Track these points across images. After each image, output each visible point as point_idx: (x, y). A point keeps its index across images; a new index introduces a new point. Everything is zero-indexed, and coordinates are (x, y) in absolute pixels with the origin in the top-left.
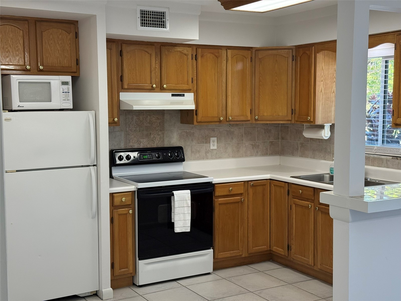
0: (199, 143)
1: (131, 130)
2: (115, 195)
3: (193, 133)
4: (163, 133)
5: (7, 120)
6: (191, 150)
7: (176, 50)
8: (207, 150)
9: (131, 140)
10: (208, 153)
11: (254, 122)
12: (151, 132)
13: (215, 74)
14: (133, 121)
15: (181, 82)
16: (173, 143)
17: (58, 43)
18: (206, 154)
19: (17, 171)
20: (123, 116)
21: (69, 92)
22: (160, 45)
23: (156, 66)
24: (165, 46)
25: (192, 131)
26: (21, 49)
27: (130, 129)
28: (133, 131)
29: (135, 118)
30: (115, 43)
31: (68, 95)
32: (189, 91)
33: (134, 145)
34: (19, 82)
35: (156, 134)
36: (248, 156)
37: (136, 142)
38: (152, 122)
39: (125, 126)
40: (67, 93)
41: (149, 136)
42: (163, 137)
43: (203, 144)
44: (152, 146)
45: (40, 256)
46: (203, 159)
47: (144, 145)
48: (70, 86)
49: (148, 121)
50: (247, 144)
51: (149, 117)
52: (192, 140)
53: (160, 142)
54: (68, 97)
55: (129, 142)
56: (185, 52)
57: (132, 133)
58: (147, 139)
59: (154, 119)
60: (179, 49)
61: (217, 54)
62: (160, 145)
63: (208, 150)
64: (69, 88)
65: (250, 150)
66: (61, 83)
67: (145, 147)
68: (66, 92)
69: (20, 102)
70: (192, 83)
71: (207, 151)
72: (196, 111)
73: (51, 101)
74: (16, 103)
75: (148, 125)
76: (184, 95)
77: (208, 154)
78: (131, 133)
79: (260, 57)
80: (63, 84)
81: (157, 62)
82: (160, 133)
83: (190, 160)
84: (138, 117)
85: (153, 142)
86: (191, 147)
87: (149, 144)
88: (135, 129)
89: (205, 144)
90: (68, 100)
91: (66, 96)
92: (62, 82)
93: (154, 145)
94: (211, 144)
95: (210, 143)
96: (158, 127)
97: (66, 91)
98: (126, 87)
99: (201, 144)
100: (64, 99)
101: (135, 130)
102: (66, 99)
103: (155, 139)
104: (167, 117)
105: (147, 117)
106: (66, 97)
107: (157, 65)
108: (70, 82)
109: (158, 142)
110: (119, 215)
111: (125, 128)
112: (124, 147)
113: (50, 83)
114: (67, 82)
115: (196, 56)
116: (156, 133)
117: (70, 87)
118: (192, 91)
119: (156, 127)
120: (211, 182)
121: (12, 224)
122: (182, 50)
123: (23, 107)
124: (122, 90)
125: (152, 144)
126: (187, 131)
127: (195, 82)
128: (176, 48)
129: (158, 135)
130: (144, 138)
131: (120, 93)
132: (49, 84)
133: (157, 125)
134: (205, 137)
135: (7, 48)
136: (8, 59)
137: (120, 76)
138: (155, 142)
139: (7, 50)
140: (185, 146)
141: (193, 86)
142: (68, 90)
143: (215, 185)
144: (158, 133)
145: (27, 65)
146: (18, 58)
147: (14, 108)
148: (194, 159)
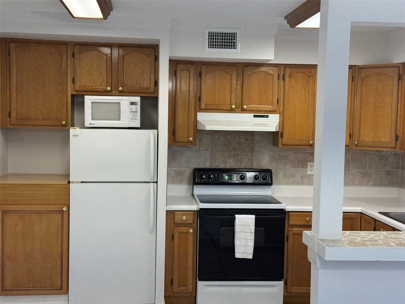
0: (294, 167)
1: (217, 150)
2: (176, 212)
3: (287, 156)
4: (252, 155)
5: (75, 136)
6: (284, 174)
7: (260, 70)
8: (304, 175)
9: (217, 160)
10: (304, 178)
11: (354, 147)
12: (239, 153)
13: (305, 94)
14: (220, 141)
15: (264, 103)
16: (263, 165)
17: (138, 66)
18: (301, 179)
19: (82, 182)
20: (210, 136)
21: (137, 112)
22: (242, 66)
23: (237, 87)
24: (248, 66)
25: (286, 154)
26: (104, 72)
27: (216, 148)
28: (220, 151)
29: (222, 138)
30: (194, 65)
31: (136, 114)
32: (273, 112)
33: (220, 165)
34: (92, 103)
35: (245, 155)
36: (355, 185)
37: (222, 162)
38: (240, 143)
39: (211, 145)
40: (135, 113)
41: (236, 156)
42: (252, 158)
43: (298, 168)
44: (239, 167)
46: (298, 184)
47: (231, 165)
48: (138, 106)
49: (236, 142)
50: (354, 172)
51: (237, 137)
52: (286, 164)
53: (248, 164)
54: (136, 117)
55: (214, 161)
56: (271, 72)
57: (218, 153)
58: (234, 160)
59: (242, 139)
60: (264, 69)
61: (308, 74)
62: (248, 166)
64: (137, 108)
65: (358, 179)
66: (129, 104)
67: (232, 167)
68: (134, 112)
69: (92, 120)
70: (278, 104)
71: (303, 176)
72: (282, 133)
73: (120, 120)
74: (88, 121)
75: (236, 145)
76: (267, 116)
77: (304, 180)
78: (217, 153)
79: (363, 76)
80: (132, 104)
81: (239, 82)
82: (249, 154)
83: (283, 184)
84: (225, 137)
85: (241, 163)
86: (285, 170)
87: (237, 165)
88: (222, 149)
89: (301, 168)
90: (136, 119)
91: (134, 115)
92: (131, 102)
93: (242, 166)
94: (309, 168)
95: (307, 168)
96: (247, 148)
97: (135, 110)
98: (203, 107)
99: (296, 168)
100: (132, 118)
101: (221, 150)
102: (134, 118)
103: (243, 160)
104: (257, 138)
105: (235, 137)
106: (134, 117)
107: (239, 85)
108: (138, 102)
109: (247, 163)
110: (180, 233)
111: (211, 147)
112: (209, 166)
113: (120, 103)
114: (135, 102)
115: (284, 76)
117: (139, 107)
118: (278, 112)
119: (244, 149)
120: (284, 210)
121: (75, 230)
122: (267, 70)
123: (94, 124)
124: (200, 110)
125: (240, 165)
126: (279, 154)
127: (282, 103)
128: (260, 68)
129: (246, 156)
130: (231, 159)
131: (198, 113)
132: (118, 105)
133: (246, 146)
134: (301, 161)
135: (91, 72)
136: (92, 81)
137: (198, 96)
138: (243, 163)
139: (91, 73)
140: (276, 169)
141: (279, 108)
142: (137, 110)
143: (290, 213)
144: (247, 154)
145: (107, 87)
146: (101, 80)
147: (87, 125)
148: (287, 184)
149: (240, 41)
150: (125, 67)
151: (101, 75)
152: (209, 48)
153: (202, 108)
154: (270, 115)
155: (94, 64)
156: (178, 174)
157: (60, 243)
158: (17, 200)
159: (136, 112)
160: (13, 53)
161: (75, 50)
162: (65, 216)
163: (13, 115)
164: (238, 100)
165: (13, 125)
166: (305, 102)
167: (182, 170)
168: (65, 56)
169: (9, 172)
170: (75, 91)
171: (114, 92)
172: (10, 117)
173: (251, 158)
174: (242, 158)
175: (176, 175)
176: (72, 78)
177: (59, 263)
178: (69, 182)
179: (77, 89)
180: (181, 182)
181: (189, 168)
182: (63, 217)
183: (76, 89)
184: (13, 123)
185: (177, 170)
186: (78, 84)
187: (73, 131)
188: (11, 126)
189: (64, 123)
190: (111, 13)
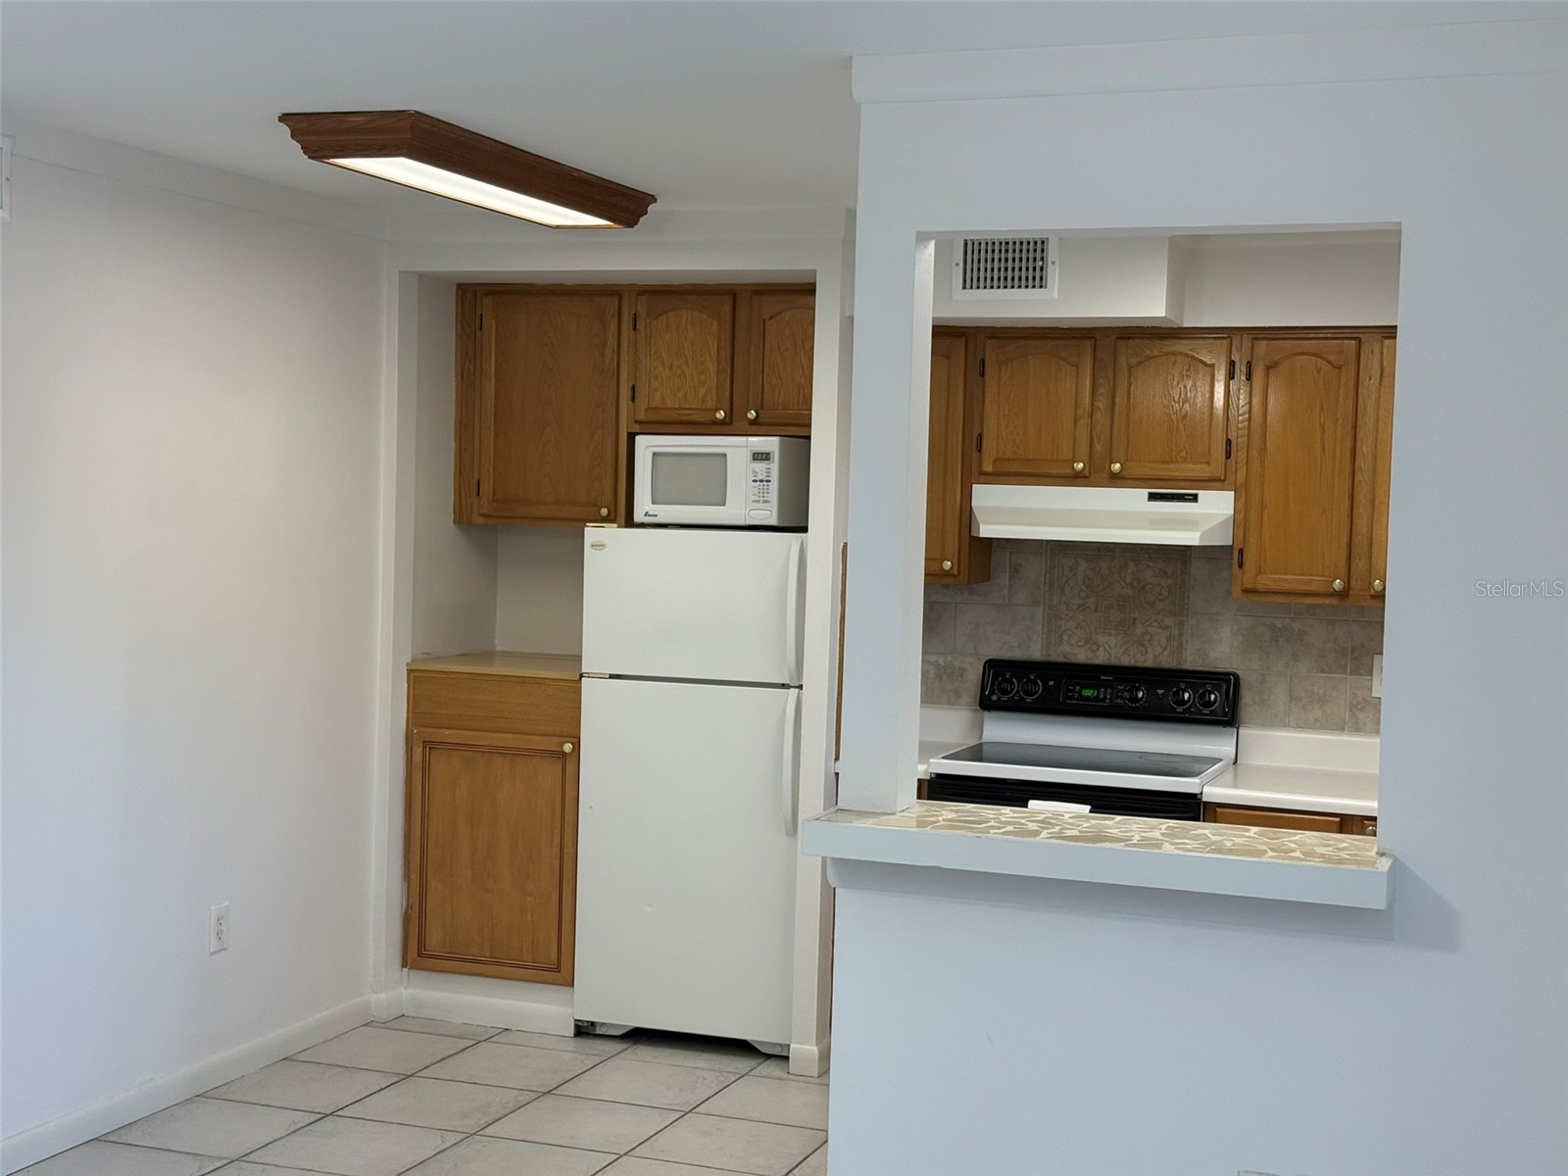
0: (1323, 671)
1: (1066, 604)
3: (1302, 632)
4: (1180, 624)
5: (596, 546)
6: (1290, 691)
8: (1360, 699)
9: (1065, 637)
10: (1361, 710)
12: (1135, 616)
13: (1323, 427)
14: (1075, 574)
15: (1183, 454)
16: (1216, 659)
18: (1351, 711)
19: (612, 677)
20: (1043, 560)
21: (769, 481)
23: (1096, 404)
24: (1129, 338)
25: (1296, 626)
26: (711, 368)
27: (1064, 599)
28: (1075, 607)
29: (1083, 565)
30: (963, 340)
31: (766, 487)
32: (1214, 483)
33: (1075, 652)
34: (654, 454)
35: (1156, 624)
37: (1081, 644)
38: (1141, 585)
39: (1047, 589)
40: (765, 483)
41: (1129, 627)
42: (1181, 634)
43: (1340, 674)
44: (1136, 662)
45: (650, 906)
46: (1340, 728)
47: (1109, 654)
48: (773, 462)
49: (1128, 581)
51: (1131, 564)
52: (1295, 657)
53: (1166, 653)
54: (766, 495)
55: (1057, 641)
57: (1071, 614)
58: (1120, 637)
59: (1149, 573)
60: (1181, 346)
61: (1332, 358)
62: (1167, 661)
63: (1364, 698)
64: (769, 469)
66: (750, 457)
67: (1114, 662)
68: (761, 481)
69: (653, 503)
70: (1228, 458)
71: (1359, 703)
72: (1241, 552)
73: (724, 505)
74: (643, 507)
75: (1129, 591)
76: (1194, 498)
77: (1360, 715)
78: (1067, 615)
80: (757, 459)
81: (1102, 390)
82: (1168, 621)
84: (1094, 565)
85: (1142, 649)
86: (1291, 679)
87: (1129, 655)
88: (1081, 602)
89: (1351, 674)
90: (765, 502)
91: (761, 491)
92: (754, 454)
93: (1145, 660)
94: (1377, 677)
95: (1372, 675)
96: (1163, 601)
97: (764, 477)
98: (988, 467)
99: (1330, 673)
100: (756, 498)
101: (1080, 606)
102: (761, 499)
103: (1151, 639)
104: (1198, 569)
105: (1126, 565)
106: (761, 495)
107: (1100, 399)
108: (774, 452)
109: (1161, 650)
111: (1047, 595)
112: (1042, 655)
113: (725, 455)
114: (768, 454)
115: (1249, 364)
116: (1156, 621)
117: (775, 466)
118: (1230, 484)
119: (1154, 603)
120: (1196, 797)
121: (591, 808)
122: (1191, 347)
123: (656, 516)
124: (982, 477)
125: (1139, 656)
126: (1273, 625)
127: (1242, 454)
128: (1167, 342)
129: (1161, 627)
130: (1111, 635)
131: (974, 485)
132: (722, 460)
133: (1161, 594)
134: (1352, 651)
135: (679, 367)
136: (680, 394)
137: (976, 434)
138: (1150, 650)
139: (679, 371)
140: (1263, 675)
141: (1234, 470)
142: (768, 476)
143: (1218, 810)
144: (1162, 621)
145: (717, 410)
146: (703, 391)
147: (638, 517)
148: (1300, 726)
149: (1057, 264)
150: (767, 353)
151: (703, 377)
152: (964, 288)
153: (985, 469)
154: (1201, 494)
155: (686, 346)
156: (944, 677)
157: (557, 841)
158: (461, 715)
159: (767, 481)
160: (490, 324)
161: (639, 308)
162: (570, 767)
163: (487, 488)
164: (1098, 446)
165: (486, 516)
166: (1323, 449)
167: (957, 664)
168: (613, 327)
169: (498, 648)
170: (636, 422)
171: (737, 424)
172: (478, 495)
173: (1177, 632)
174: (1146, 633)
175: (939, 677)
176: (631, 385)
177: (555, 897)
178: (581, 676)
179: (642, 416)
180: (951, 700)
181: (979, 659)
182: (564, 770)
183: (637, 418)
184: (485, 511)
185: (941, 663)
186: (642, 402)
187: (592, 533)
188: (482, 521)
189: (604, 511)
190: (651, 208)
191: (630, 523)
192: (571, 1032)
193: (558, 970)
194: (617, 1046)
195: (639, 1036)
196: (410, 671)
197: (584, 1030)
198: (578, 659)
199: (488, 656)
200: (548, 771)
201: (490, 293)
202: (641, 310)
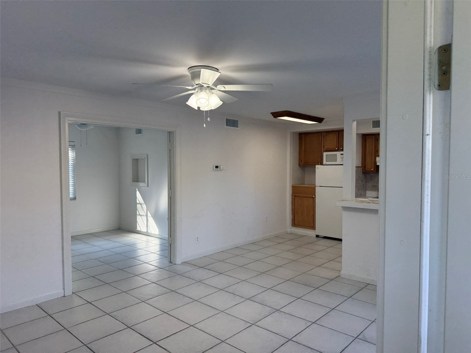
5: (317, 168)
19: (320, 186)
26: (335, 142)
30: (374, 136)
34: (326, 155)
73: (336, 162)
74: (325, 162)
91: (342, 159)
92: (341, 154)
97: (342, 157)
102: (342, 161)
113: (336, 155)
123: (326, 164)
131: (377, 158)
135: (330, 142)
136: (331, 146)
137: (376, 150)
145: (336, 148)
146: (334, 146)
147: (324, 164)
151: (334, 144)
152: (373, 128)
155: (331, 139)
157: (313, 209)
158: (299, 192)
162: (314, 199)
165: (303, 165)
168: (321, 137)
171: (339, 150)
172: (302, 162)
176: (323, 145)
179: (325, 150)
186: (325, 148)
187: (317, 166)
188: (302, 166)
189: (320, 163)
190: (324, 120)
191: (323, 165)
192: (315, 236)
193: (313, 228)
194: (322, 239)
195: (325, 238)
196: (292, 186)
197: (317, 236)
198: (315, 185)
199: (304, 184)
200: (311, 200)
201: (303, 134)
202: (325, 135)
